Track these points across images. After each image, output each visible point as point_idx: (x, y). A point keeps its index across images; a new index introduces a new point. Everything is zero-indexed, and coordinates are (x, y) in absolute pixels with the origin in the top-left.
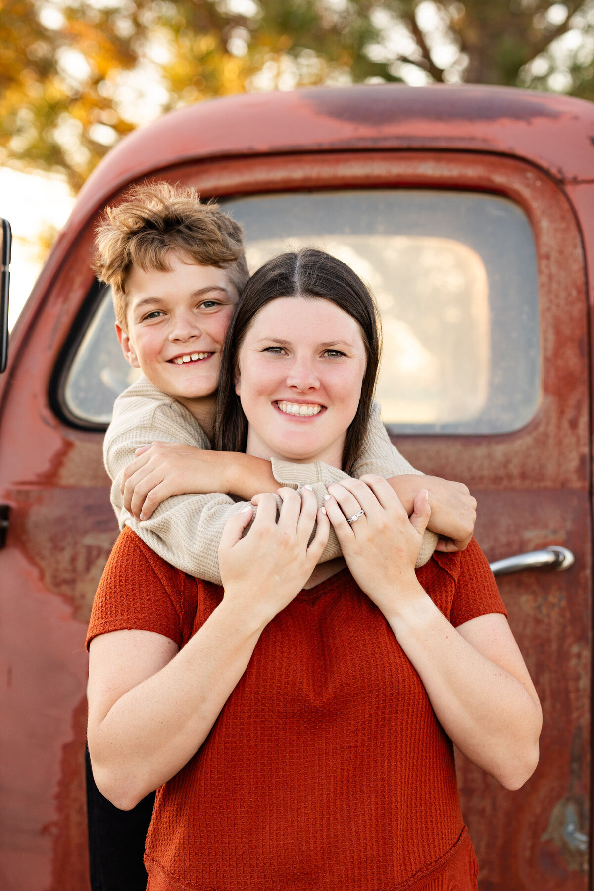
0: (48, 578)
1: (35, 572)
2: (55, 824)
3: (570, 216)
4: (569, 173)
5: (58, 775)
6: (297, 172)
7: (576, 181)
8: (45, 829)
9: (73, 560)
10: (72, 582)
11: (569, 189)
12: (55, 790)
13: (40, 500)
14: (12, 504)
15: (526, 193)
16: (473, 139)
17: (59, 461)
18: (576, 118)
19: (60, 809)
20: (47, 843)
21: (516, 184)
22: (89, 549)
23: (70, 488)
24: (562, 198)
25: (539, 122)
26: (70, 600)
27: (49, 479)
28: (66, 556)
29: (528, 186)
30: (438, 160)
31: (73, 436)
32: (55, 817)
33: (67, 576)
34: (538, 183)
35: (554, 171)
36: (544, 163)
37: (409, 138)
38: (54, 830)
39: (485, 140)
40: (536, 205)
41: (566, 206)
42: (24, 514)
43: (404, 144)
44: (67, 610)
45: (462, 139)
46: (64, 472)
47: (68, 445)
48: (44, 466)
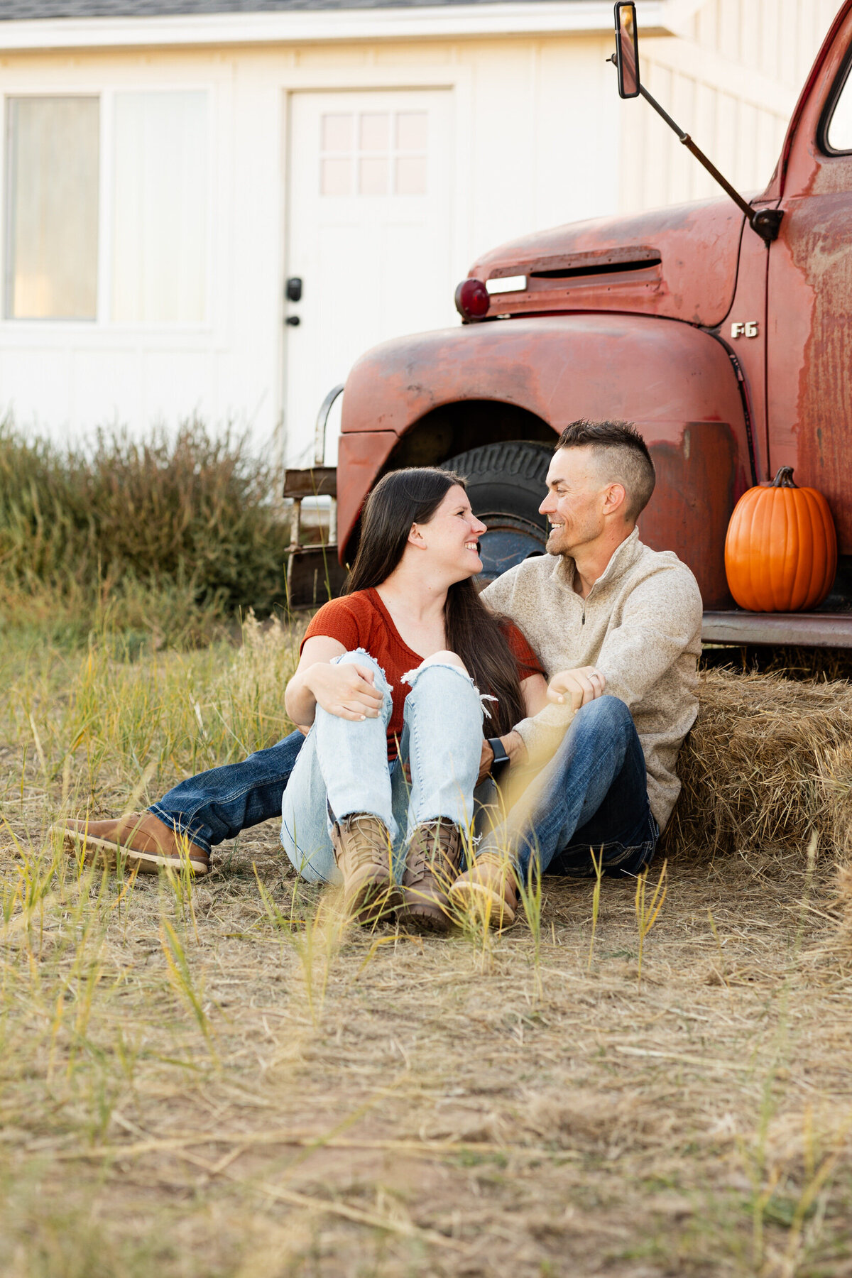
0: (795, 258)
1: (789, 253)
2: (797, 425)
5: (797, 392)
8: (793, 429)
9: (807, 243)
10: (805, 258)
12: (797, 401)
13: (799, 206)
14: (786, 210)
17: (813, 180)
19: (800, 414)
20: (794, 437)
22: (815, 234)
23: (817, 196)
26: (805, 271)
27: (808, 192)
28: (804, 240)
31: (822, 161)
32: (797, 420)
33: (803, 255)
38: (797, 429)
42: (790, 215)
44: (803, 277)
46: (815, 186)
47: (818, 167)
48: (806, 183)
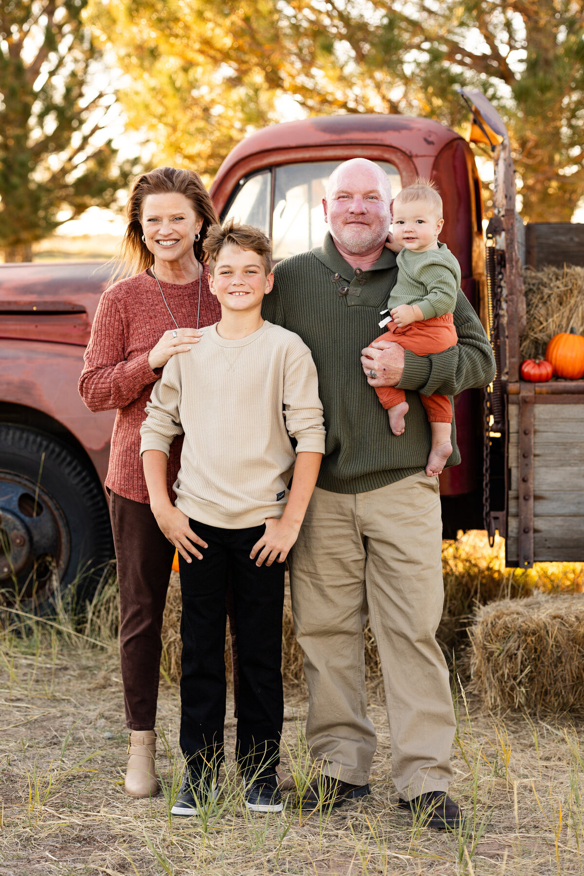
3: (414, 170)
4: (414, 153)
6: (307, 154)
7: (417, 156)
11: (415, 160)
15: (397, 161)
16: (376, 140)
18: (419, 130)
21: (393, 157)
24: (411, 163)
25: (404, 132)
29: (399, 159)
30: (362, 149)
34: (402, 157)
35: (408, 152)
36: (403, 149)
37: (352, 140)
39: (381, 140)
40: (401, 166)
41: (413, 166)
43: (349, 142)
45: (372, 140)
